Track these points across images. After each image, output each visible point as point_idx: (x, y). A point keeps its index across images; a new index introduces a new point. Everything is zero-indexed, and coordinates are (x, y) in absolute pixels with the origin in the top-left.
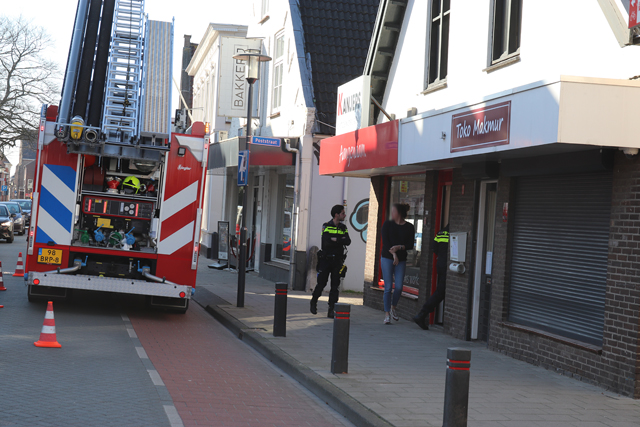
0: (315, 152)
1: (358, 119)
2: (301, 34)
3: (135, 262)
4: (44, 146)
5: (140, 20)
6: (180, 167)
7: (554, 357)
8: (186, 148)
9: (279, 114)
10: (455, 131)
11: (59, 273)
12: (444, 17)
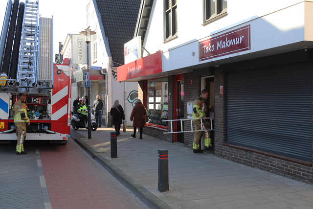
0: (113, 74)
1: (137, 56)
2: (103, 30)
3: (40, 125)
5: (36, 17)
6: (59, 80)
8: (61, 70)
9: (96, 61)
10: (202, 50)
11: (3, 133)
12: (172, 8)
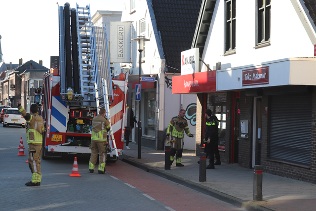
0: (166, 81)
1: (194, 68)
2: (155, 21)
4: (53, 87)
6: (114, 95)
7: (291, 172)
8: (117, 86)
9: (144, 61)
10: (244, 77)
11: (62, 145)
